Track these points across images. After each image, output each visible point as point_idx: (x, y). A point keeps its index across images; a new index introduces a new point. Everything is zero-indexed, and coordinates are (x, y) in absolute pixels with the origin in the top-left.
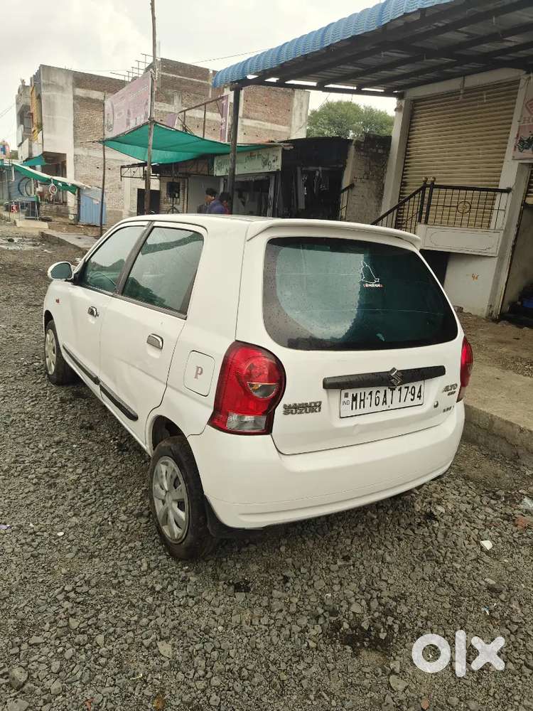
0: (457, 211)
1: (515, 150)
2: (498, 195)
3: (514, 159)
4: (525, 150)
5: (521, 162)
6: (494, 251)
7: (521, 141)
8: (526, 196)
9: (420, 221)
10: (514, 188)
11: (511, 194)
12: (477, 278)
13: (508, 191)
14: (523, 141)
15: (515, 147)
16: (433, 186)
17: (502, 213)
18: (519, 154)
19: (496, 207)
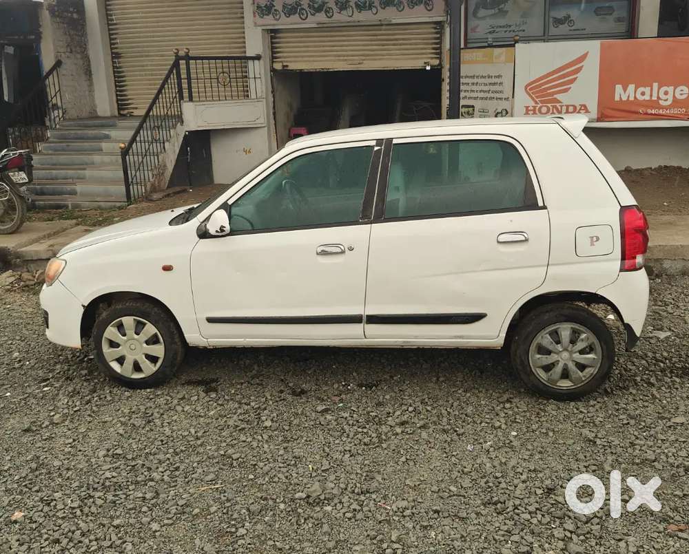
0: (218, 82)
1: (255, 16)
2: (250, 63)
3: (256, 25)
4: (265, 17)
5: (264, 28)
6: (262, 121)
7: (259, 7)
8: (273, 62)
9: (181, 98)
10: (263, 55)
11: (262, 61)
12: (249, 152)
13: (258, 58)
14: (261, 7)
15: (254, 13)
16: (188, 58)
17: (258, 81)
18: (259, 21)
19: (251, 75)
